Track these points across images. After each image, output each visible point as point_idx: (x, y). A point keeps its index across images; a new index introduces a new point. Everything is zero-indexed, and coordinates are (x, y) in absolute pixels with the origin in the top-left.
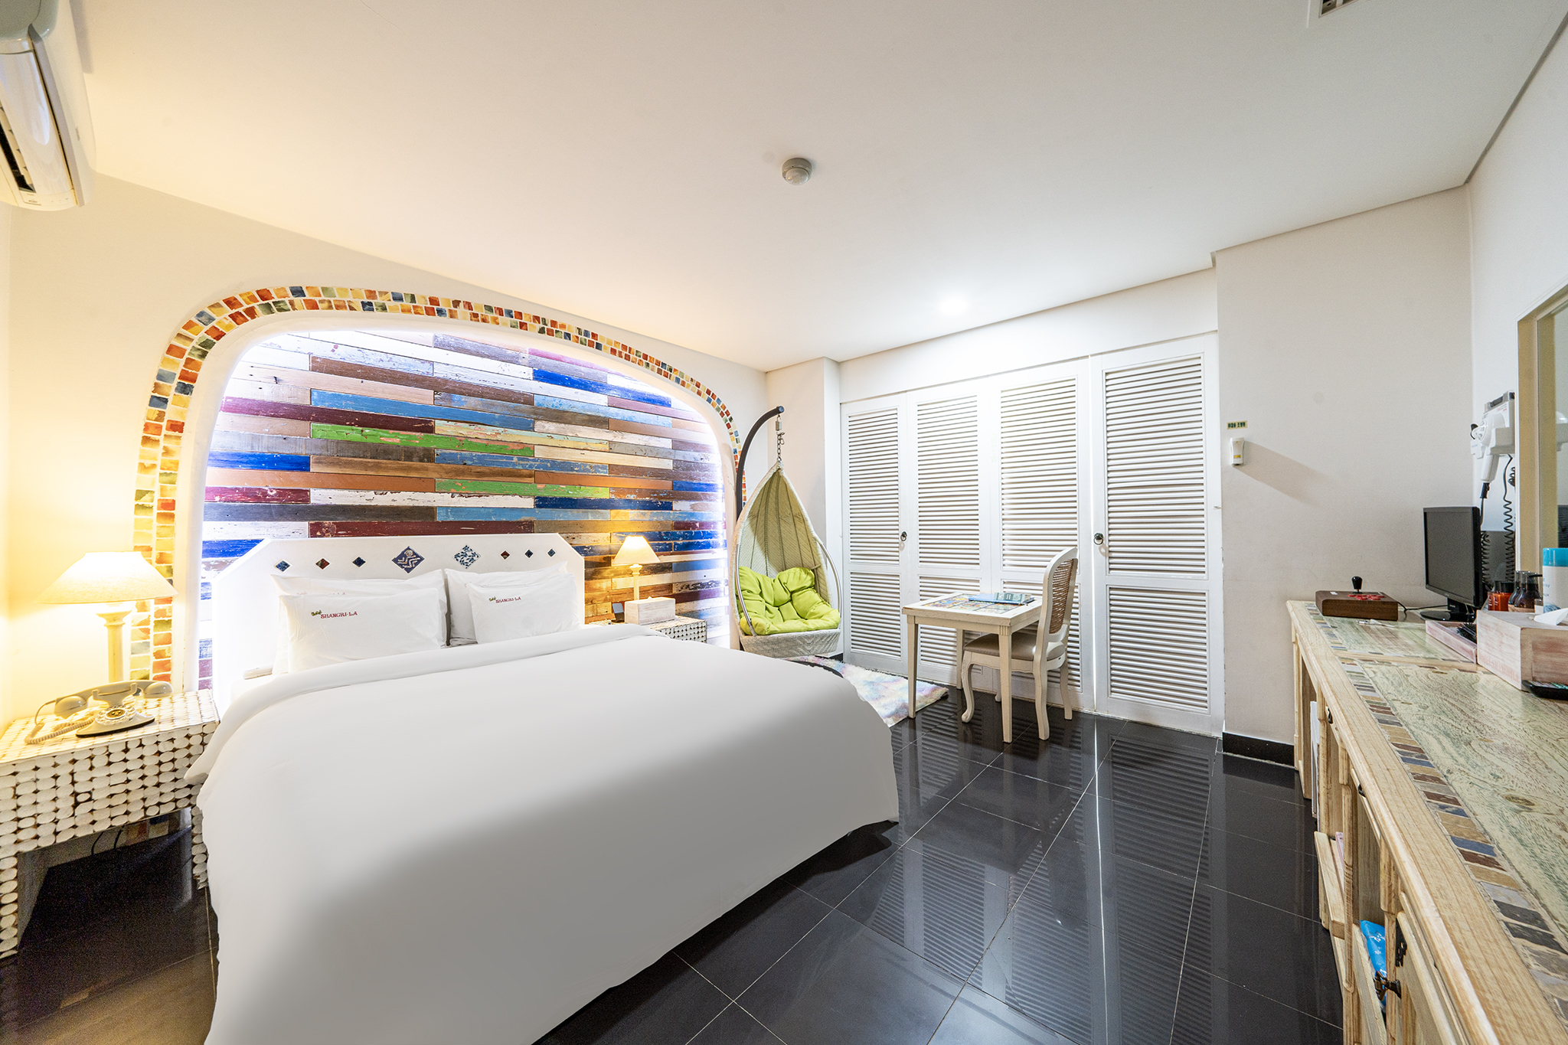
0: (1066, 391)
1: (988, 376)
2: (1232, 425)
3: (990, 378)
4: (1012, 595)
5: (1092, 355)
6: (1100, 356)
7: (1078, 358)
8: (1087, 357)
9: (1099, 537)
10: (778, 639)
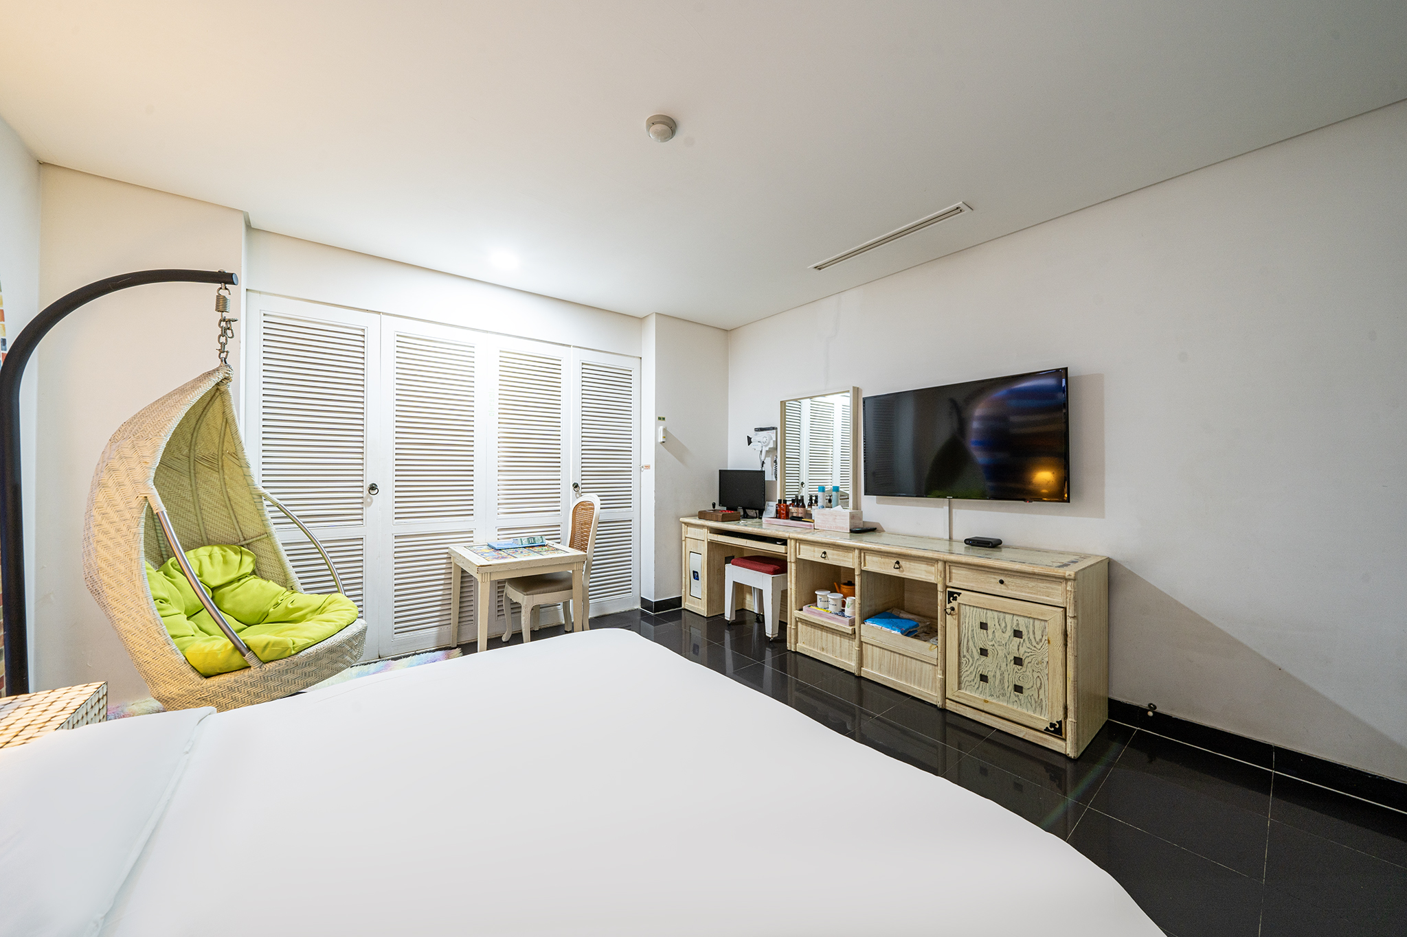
0: (552, 368)
1: (487, 332)
2: (660, 418)
3: (489, 334)
4: (534, 539)
5: (573, 346)
6: (579, 349)
7: (564, 345)
8: (569, 346)
9: (576, 486)
10: (317, 654)
